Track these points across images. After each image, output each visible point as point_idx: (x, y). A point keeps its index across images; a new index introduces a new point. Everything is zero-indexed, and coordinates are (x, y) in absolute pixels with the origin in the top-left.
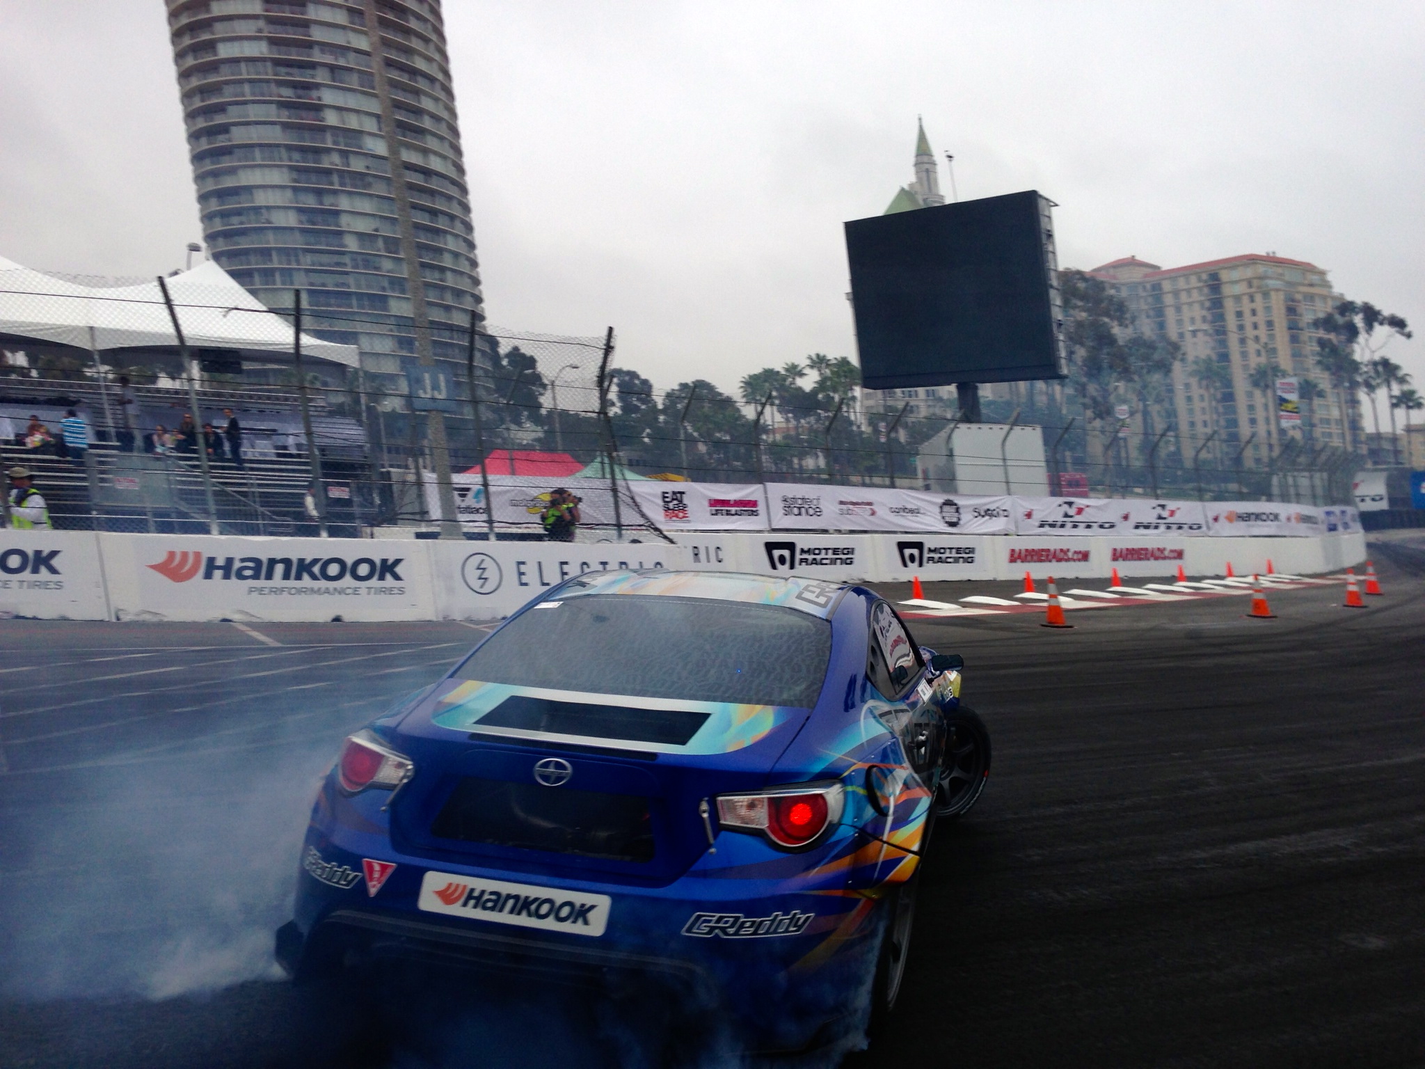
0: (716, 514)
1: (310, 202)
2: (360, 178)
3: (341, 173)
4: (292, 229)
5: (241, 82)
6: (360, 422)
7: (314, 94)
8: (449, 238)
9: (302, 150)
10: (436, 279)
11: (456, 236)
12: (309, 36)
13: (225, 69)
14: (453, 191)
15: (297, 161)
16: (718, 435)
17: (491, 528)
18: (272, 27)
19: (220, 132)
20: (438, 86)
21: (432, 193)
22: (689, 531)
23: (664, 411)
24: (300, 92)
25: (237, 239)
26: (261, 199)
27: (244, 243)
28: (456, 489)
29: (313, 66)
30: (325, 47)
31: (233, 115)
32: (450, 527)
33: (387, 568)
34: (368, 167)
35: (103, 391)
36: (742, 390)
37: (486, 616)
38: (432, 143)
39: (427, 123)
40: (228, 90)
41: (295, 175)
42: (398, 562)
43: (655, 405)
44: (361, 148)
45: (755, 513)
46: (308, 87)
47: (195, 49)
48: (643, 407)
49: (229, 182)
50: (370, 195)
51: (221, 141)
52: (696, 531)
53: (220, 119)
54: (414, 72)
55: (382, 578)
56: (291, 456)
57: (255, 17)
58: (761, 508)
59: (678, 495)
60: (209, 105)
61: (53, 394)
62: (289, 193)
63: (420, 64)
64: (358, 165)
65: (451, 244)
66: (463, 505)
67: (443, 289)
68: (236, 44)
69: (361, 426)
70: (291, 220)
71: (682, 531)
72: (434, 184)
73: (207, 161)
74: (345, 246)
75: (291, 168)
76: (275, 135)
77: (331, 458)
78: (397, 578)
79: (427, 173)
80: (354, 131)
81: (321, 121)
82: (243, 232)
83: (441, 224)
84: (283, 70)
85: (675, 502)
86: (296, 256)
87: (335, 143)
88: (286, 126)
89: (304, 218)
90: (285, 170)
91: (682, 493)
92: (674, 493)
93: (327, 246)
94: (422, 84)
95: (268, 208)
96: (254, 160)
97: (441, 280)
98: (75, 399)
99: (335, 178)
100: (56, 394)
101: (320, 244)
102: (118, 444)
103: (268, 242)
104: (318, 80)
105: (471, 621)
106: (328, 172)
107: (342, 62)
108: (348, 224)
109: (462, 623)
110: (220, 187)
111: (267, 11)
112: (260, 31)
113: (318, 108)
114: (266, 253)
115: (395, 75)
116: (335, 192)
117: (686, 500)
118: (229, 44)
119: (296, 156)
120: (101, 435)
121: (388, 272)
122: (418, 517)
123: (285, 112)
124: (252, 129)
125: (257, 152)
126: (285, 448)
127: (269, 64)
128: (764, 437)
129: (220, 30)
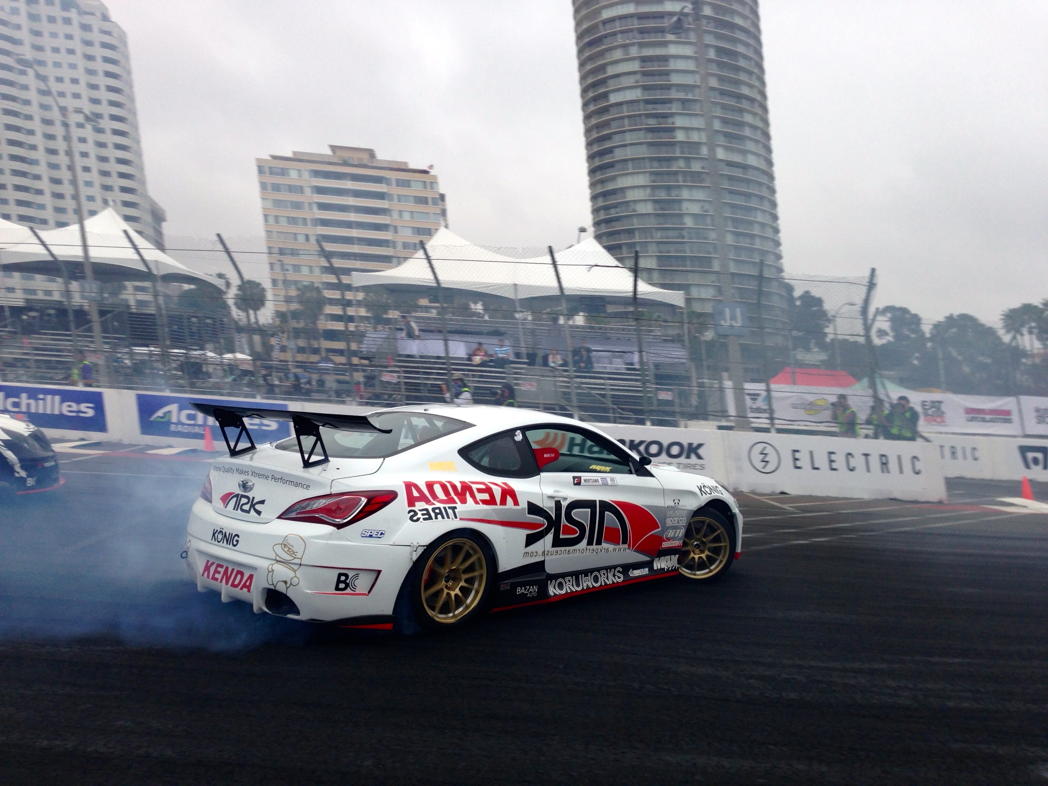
0: (971, 421)
1: (662, 195)
2: (696, 176)
3: (685, 174)
4: (649, 214)
5: (622, 118)
6: (684, 347)
7: (670, 120)
8: (759, 214)
9: (659, 160)
10: (748, 244)
11: (764, 211)
12: (669, 81)
13: (613, 110)
14: (764, 179)
15: (657, 168)
16: (981, 358)
17: (772, 424)
18: (646, 78)
19: (607, 153)
20: (756, 105)
21: (748, 181)
22: (947, 433)
23: (931, 339)
24: (661, 120)
25: (614, 224)
26: (631, 196)
27: (618, 227)
28: (749, 394)
29: (669, 101)
30: (680, 87)
31: (617, 141)
32: (742, 423)
33: (692, 450)
34: (703, 168)
35: (520, 326)
36: (1002, 321)
37: (768, 490)
38: (750, 146)
39: (747, 132)
40: (613, 124)
41: (653, 178)
42: (700, 445)
43: (923, 334)
44: (699, 154)
45: (1009, 421)
46: (665, 116)
47: (595, 99)
48: (913, 336)
49: (610, 186)
50: (703, 187)
51: (607, 159)
52: (954, 434)
53: (608, 145)
54: (740, 97)
55: (688, 457)
56: (635, 369)
57: (634, 73)
58: (1015, 417)
59: (937, 404)
60: (602, 135)
61: (490, 328)
62: (648, 191)
63: (745, 91)
64: (696, 167)
65: (760, 217)
66: (754, 406)
67: (752, 250)
68: (622, 93)
69: (684, 349)
70: (648, 208)
71: (941, 433)
72: (750, 175)
73: (598, 173)
74: (684, 224)
75: (652, 173)
76: (643, 152)
77: (663, 371)
78: (699, 457)
79: (745, 167)
80: (695, 143)
81: (673, 139)
82: (617, 219)
83: (753, 203)
84: (650, 106)
85: (934, 409)
86: (651, 233)
87: (682, 153)
88: (650, 144)
89: (657, 207)
90: (647, 175)
91: (940, 402)
92: (933, 402)
93: (673, 224)
94: (745, 105)
95: (635, 201)
96: (628, 170)
97: (751, 244)
98: (503, 332)
99: (680, 178)
100: (493, 329)
101: (667, 224)
102: (527, 361)
103: (633, 225)
104: (673, 111)
105: (756, 494)
106: (676, 173)
107: (690, 97)
108: (687, 209)
109: (749, 494)
110: (604, 190)
111: (643, 67)
112: (637, 82)
113: (672, 130)
114: (630, 232)
115: (726, 101)
116: (679, 187)
117: (944, 408)
118: (616, 94)
119: (655, 164)
120: (518, 355)
121: (713, 240)
122: (720, 414)
123: (650, 135)
124: (628, 149)
125: (630, 164)
126: (632, 364)
127: (642, 104)
128: (1024, 360)
129: (612, 85)
